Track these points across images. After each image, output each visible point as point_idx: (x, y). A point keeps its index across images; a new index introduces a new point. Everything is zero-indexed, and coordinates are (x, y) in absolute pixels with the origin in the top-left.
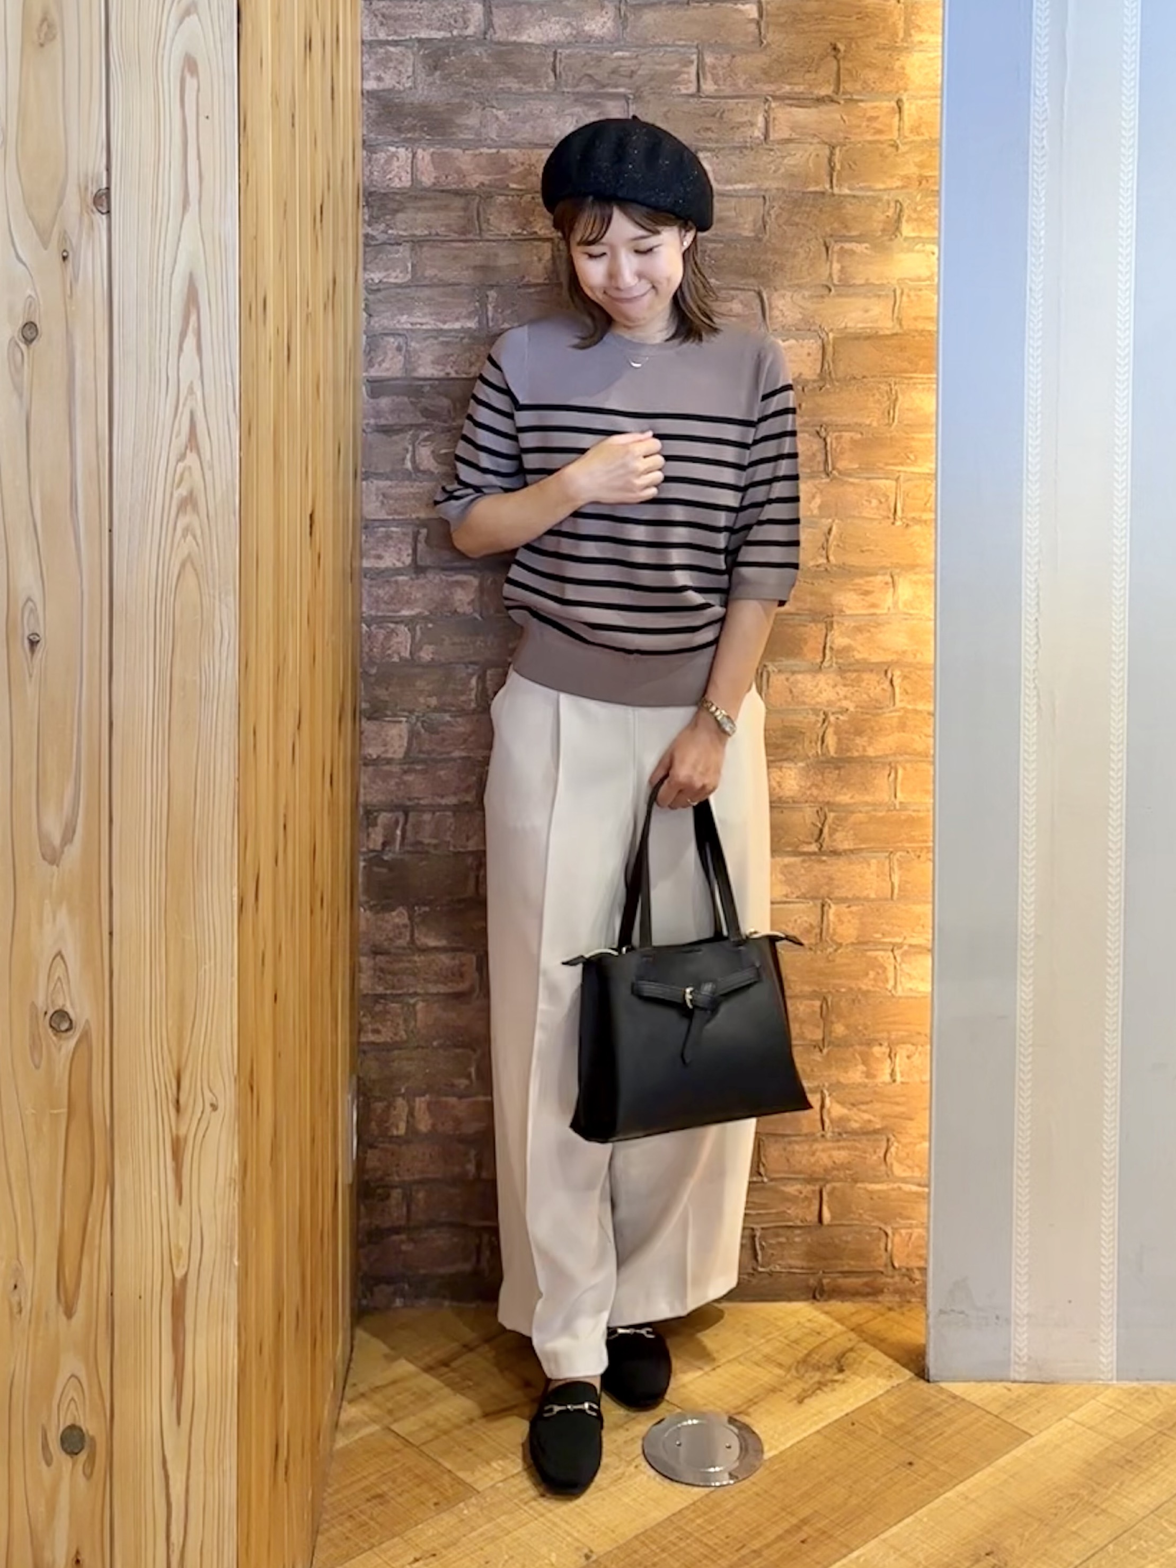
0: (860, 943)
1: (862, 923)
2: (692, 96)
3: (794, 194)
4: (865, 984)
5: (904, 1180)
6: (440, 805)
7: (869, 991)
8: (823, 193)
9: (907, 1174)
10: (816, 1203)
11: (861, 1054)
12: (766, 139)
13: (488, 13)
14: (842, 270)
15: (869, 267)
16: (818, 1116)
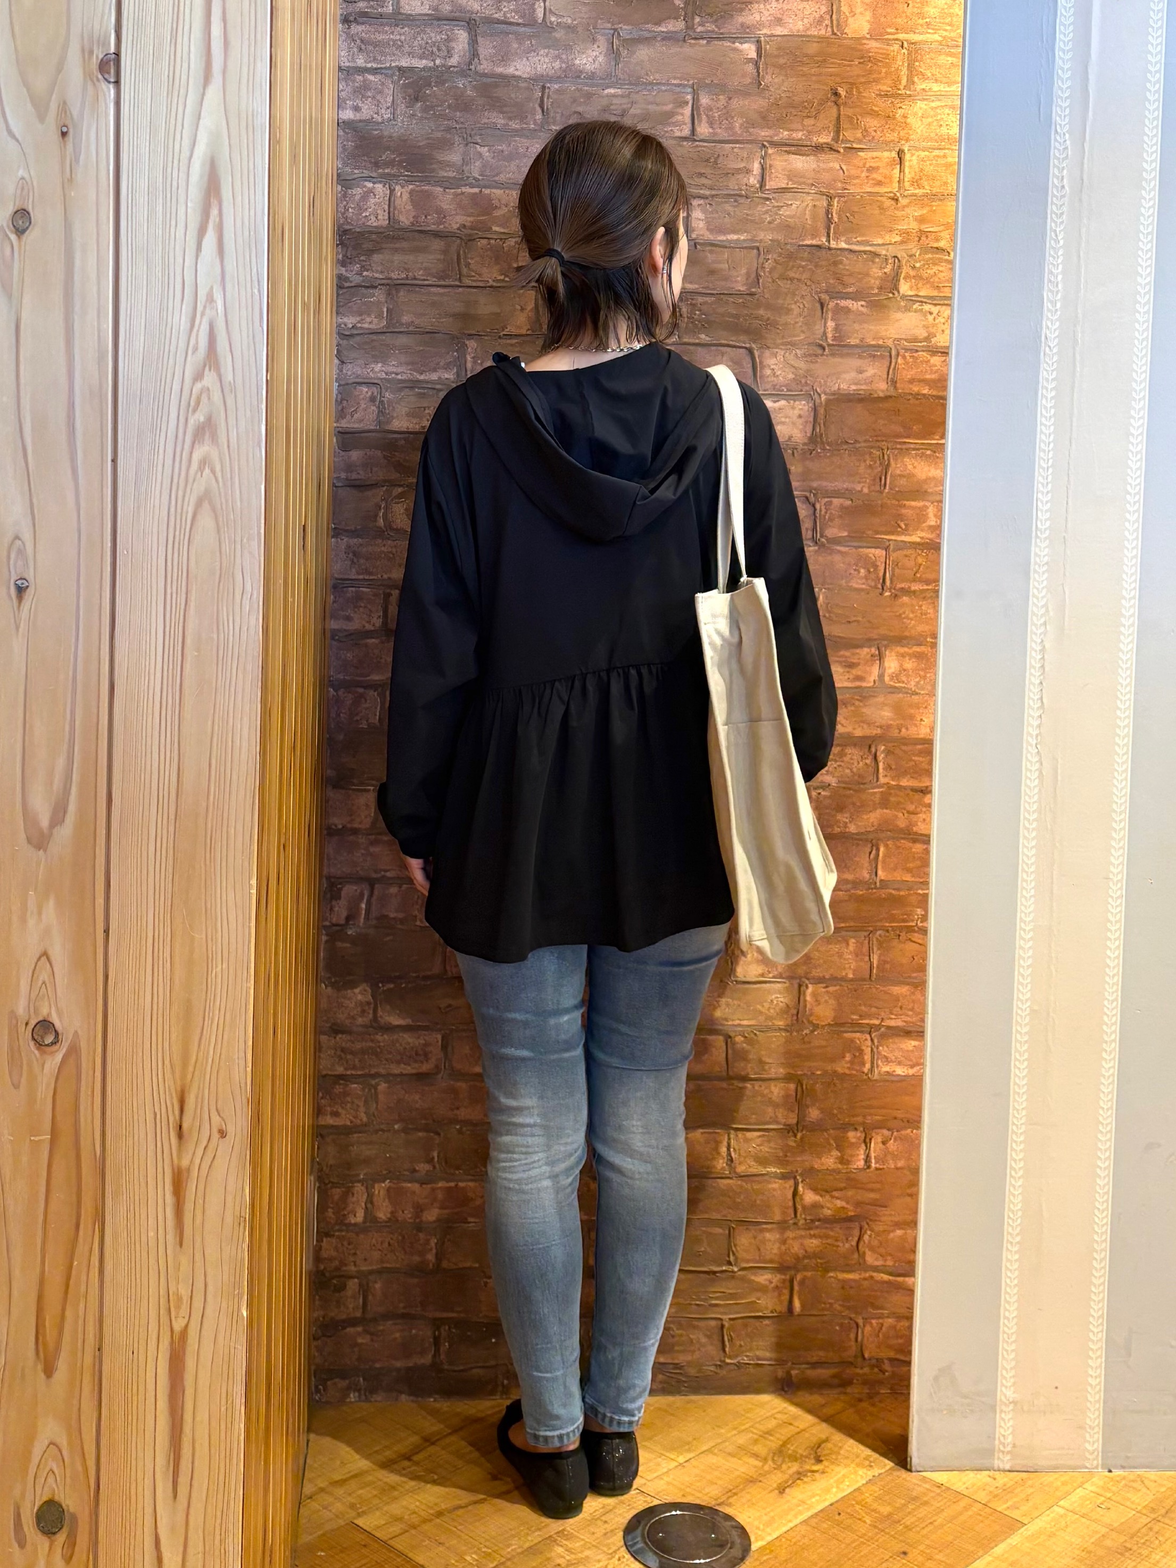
0: (836, 1024)
1: (840, 1004)
2: (685, 139)
3: (788, 247)
4: (842, 1067)
5: (876, 1269)
7: (845, 1074)
8: (819, 247)
9: (879, 1263)
10: (786, 1292)
11: (835, 1140)
12: (761, 187)
13: (473, 42)
14: (837, 329)
15: (865, 326)
16: (791, 1204)
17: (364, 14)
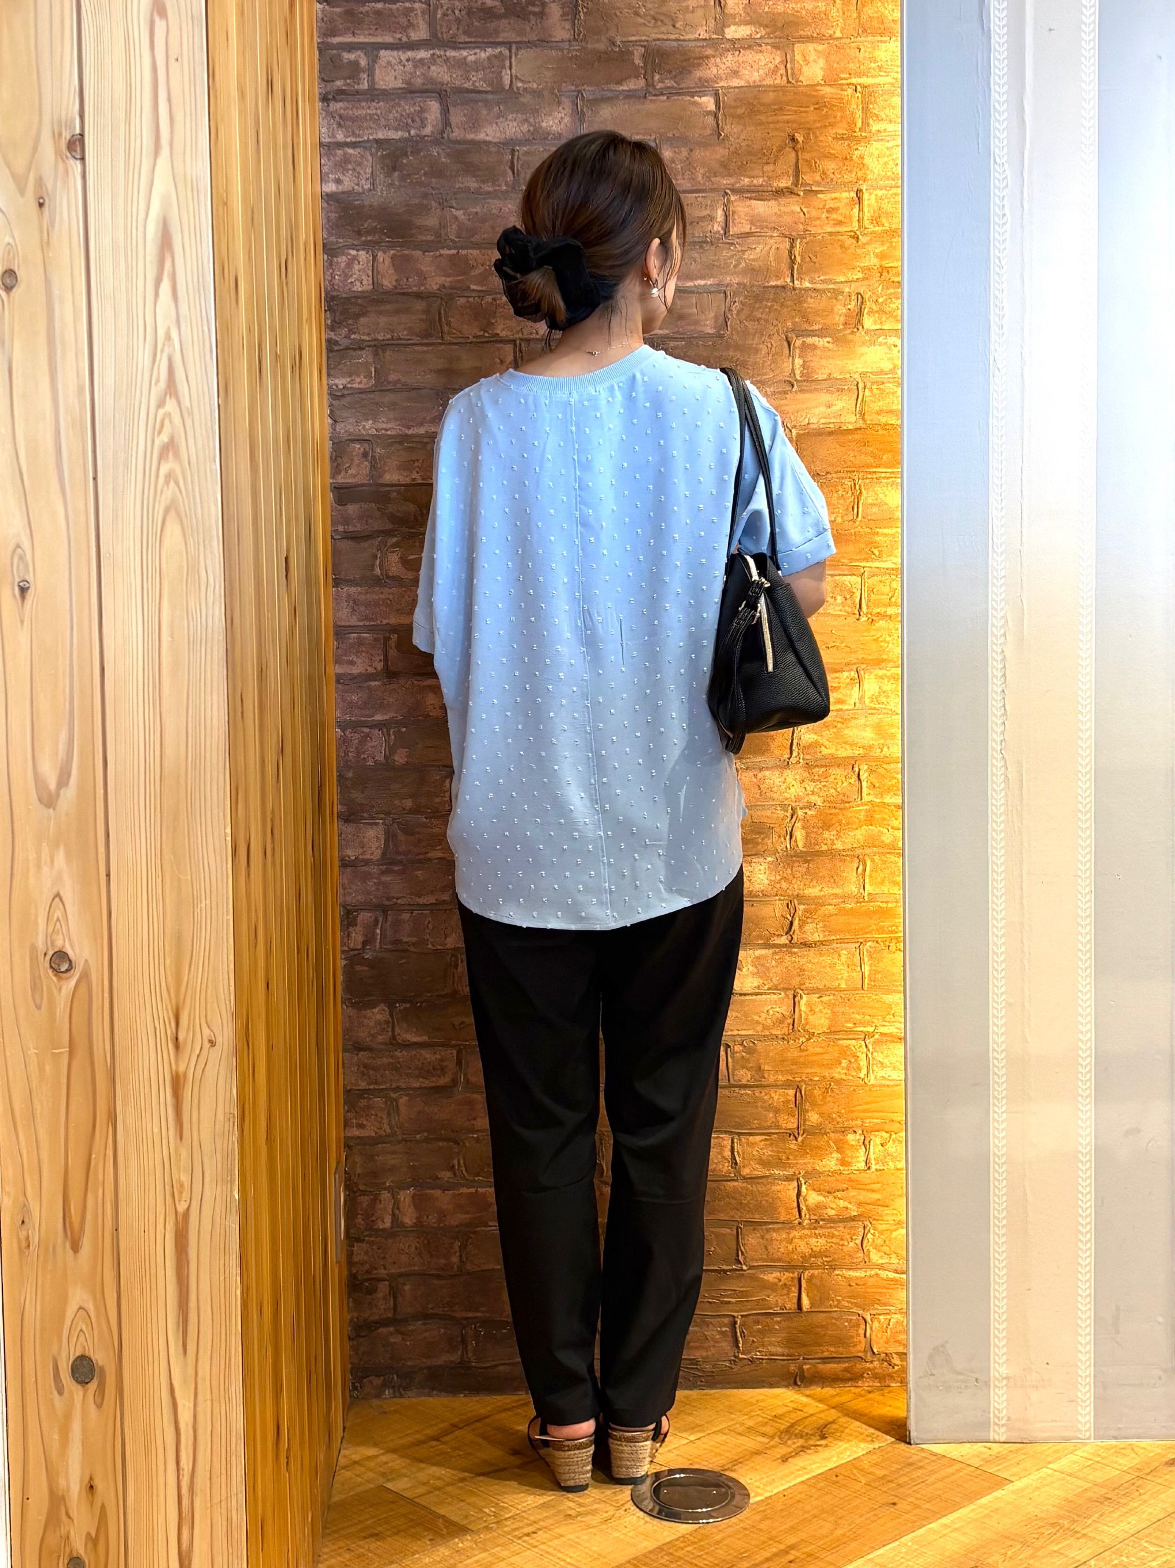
0: (832, 1033)
1: (834, 1013)
3: (755, 289)
4: (838, 1073)
5: (881, 1267)
6: (419, 904)
7: (842, 1080)
8: (783, 287)
9: (884, 1261)
10: (795, 1289)
11: (836, 1142)
12: (725, 233)
13: (445, 111)
14: (804, 366)
15: (831, 361)
16: (795, 1204)
17: (341, 92)
